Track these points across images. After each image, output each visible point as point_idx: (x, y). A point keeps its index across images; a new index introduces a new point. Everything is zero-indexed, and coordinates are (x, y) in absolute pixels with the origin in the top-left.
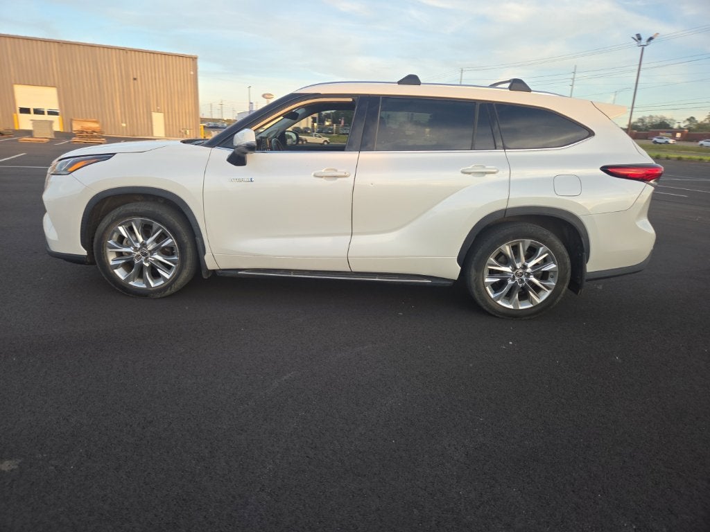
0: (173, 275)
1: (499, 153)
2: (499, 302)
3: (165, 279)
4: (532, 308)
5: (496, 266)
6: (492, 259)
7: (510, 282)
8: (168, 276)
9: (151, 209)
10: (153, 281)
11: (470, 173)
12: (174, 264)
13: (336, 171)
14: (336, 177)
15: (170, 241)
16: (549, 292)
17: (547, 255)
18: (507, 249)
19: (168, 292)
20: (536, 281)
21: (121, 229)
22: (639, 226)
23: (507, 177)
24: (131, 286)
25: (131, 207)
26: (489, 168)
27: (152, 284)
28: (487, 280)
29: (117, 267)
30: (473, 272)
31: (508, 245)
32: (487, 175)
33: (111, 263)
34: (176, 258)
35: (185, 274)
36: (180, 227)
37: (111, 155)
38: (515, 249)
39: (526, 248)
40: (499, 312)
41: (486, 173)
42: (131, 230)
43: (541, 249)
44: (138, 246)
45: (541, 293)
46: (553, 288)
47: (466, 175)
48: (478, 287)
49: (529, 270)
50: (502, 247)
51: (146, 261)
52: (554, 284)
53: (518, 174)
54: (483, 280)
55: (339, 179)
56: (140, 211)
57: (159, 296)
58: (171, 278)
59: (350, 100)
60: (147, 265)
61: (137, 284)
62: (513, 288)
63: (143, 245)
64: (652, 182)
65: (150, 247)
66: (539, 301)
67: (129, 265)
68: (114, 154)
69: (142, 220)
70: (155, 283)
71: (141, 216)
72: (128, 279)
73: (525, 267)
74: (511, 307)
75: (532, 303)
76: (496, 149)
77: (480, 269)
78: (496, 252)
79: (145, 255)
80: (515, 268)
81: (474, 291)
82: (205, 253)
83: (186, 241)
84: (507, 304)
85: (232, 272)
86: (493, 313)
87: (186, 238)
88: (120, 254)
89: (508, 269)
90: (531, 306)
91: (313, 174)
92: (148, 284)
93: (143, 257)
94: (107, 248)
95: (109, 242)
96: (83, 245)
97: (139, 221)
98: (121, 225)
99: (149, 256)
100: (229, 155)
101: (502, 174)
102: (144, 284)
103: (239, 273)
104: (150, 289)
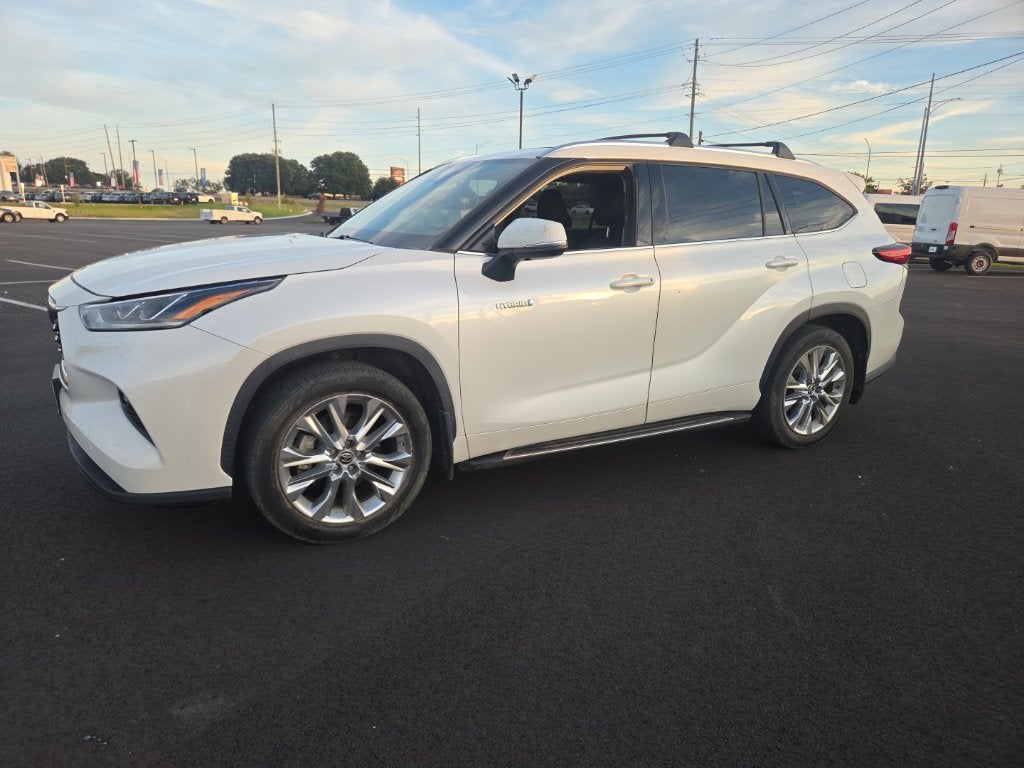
0: (401, 487)
2: (796, 429)
3: (384, 496)
4: (823, 429)
5: (794, 384)
6: (791, 378)
7: (804, 402)
8: (391, 491)
10: (364, 505)
11: (774, 267)
12: (402, 466)
13: (636, 277)
14: (638, 286)
16: (837, 406)
17: (835, 363)
18: (806, 361)
19: (394, 518)
20: (826, 396)
21: (309, 420)
23: (805, 270)
24: (327, 525)
25: (331, 377)
26: (789, 259)
27: (365, 511)
28: (786, 404)
29: (297, 496)
30: (773, 396)
31: (805, 355)
32: (789, 269)
33: (288, 490)
34: (405, 456)
35: (421, 481)
37: (276, 280)
39: (820, 356)
40: (795, 443)
41: (788, 266)
42: (324, 417)
43: (833, 355)
44: (339, 445)
45: (828, 409)
46: (840, 401)
47: (770, 270)
48: (777, 415)
49: (821, 383)
50: (801, 359)
52: (841, 395)
53: (817, 264)
54: (783, 404)
55: (642, 290)
58: (396, 494)
59: (622, 168)
60: (354, 478)
61: (336, 518)
62: (808, 406)
63: (352, 444)
65: (360, 447)
66: (829, 419)
68: (286, 276)
69: (349, 397)
70: (369, 509)
71: (349, 391)
72: (319, 514)
73: (817, 380)
74: (805, 432)
75: (822, 423)
76: (786, 234)
77: (779, 393)
78: (795, 367)
80: (809, 384)
81: (773, 420)
82: (454, 437)
84: (801, 429)
86: (787, 445)
89: (803, 386)
90: (821, 427)
91: (608, 285)
92: (356, 513)
93: (344, 466)
94: (281, 462)
95: (287, 449)
96: (225, 467)
97: (343, 399)
98: (307, 415)
99: (356, 461)
100: (485, 265)
101: (801, 266)
102: (347, 515)
103: (506, 458)
104: (363, 521)
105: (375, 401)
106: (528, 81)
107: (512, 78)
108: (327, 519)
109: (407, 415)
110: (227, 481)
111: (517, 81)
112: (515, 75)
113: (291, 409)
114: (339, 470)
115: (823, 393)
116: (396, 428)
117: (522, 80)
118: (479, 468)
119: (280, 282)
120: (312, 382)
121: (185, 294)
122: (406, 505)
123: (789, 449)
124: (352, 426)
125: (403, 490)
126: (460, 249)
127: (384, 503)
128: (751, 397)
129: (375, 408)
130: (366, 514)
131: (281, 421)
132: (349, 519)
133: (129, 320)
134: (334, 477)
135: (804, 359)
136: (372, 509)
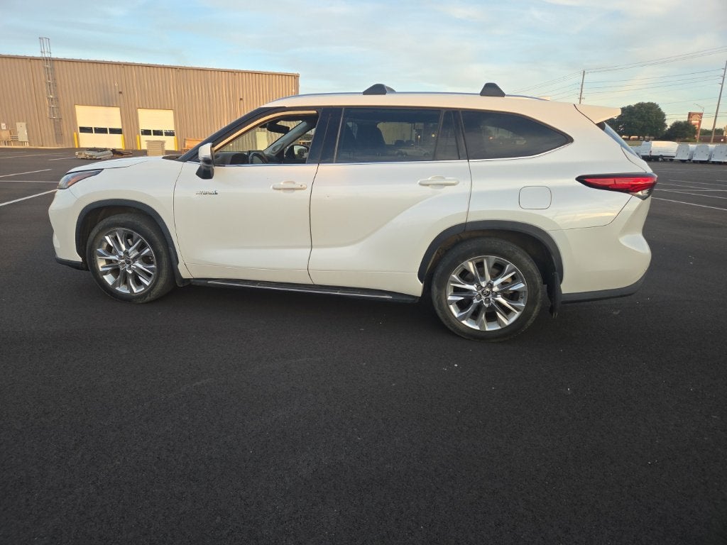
0: (152, 282)
1: (463, 164)
2: (464, 322)
3: (145, 285)
4: (499, 330)
5: (460, 284)
6: (455, 277)
7: (475, 301)
8: (147, 284)
9: (131, 220)
10: (135, 287)
11: (428, 185)
12: (153, 272)
13: (294, 183)
14: (294, 189)
15: (148, 250)
16: (518, 314)
17: (514, 273)
18: (471, 266)
19: (148, 298)
20: (504, 302)
21: (107, 238)
22: (625, 244)
23: (468, 191)
24: (117, 291)
25: (114, 219)
26: (449, 180)
27: (135, 290)
28: (450, 298)
29: (106, 273)
30: (435, 289)
31: (471, 261)
32: (446, 187)
33: (101, 269)
34: (153, 266)
35: (161, 282)
36: (156, 238)
37: (98, 171)
38: (479, 266)
39: (491, 265)
40: (463, 333)
41: (445, 185)
42: (115, 239)
43: (508, 267)
44: (122, 254)
46: (523, 309)
47: (424, 187)
48: (440, 305)
49: (495, 289)
50: (464, 263)
51: (130, 268)
52: (524, 305)
53: (481, 185)
54: (446, 298)
55: (297, 192)
56: (122, 222)
57: (140, 302)
58: (150, 285)
59: (315, 112)
60: (130, 272)
61: (122, 289)
62: (480, 306)
63: (128, 254)
64: (640, 193)
65: (132, 256)
66: (507, 323)
67: (116, 271)
68: (103, 169)
69: (125, 231)
70: (137, 289)
71: (123, 227)
72: (115, 284)
73: (491, 286)
74: (477, 328)
75: (500, 325)
76: (459, 159)
77: (442, 286)
78: (459, 269)
79: (129, 263)
80: (479, 287)
81: (437, 309)
82: (178, 262)
83: (161, 250)
84: (473, 325)
85: (203, 281)
86: (456, 333)
87: (161, 248)
88: (109, 262)
89: (473, 287)
90: (499, 328)
91: (271, 187)
92: (131, 289)
93: (127, 265)
94: (97, 255)
95: (98, 250)
96: (78, 252)
97: (121, 231)
98: (107, 235)
99: (132, 264)
100: (199, 169)
101: (464, 187)
102: (128, 290)
103: (209, 282)
104: (133, 295)
105: (136, 235)
108: (117, 288)
109: (152, 245)
110: (80, 259)
114: (124, 266)
122: (154, 293)
123: (458, 336)
127: (143, 289)
128: (410, 285)
130: (135, 292)
132: (128, 292)
134: (121, 269)
136: (139, 290)
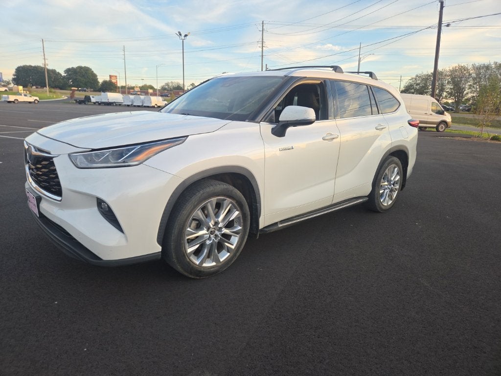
2: (383, 203)
3: (229, 250)
5: (383, 183)
6: (382, 180)
11: (378, 129)
13: (331, 134)
16: (397, 192)
23: (388, 130)
24: (205, 268)
25: (210, 189)
26: (383, 125)
29: (192, 253)
30: (376, 189)
31: (388, 169)
33: (188, 251)
34: (240, 228)
40: (383, 210)
41: (382, 129)
42: (206, 211)
43: (396, 169)
44: (211, 224)
45: (393, 193)
46: (398, 189)
48: (377, 197)
49: (392, 182)
52: (398, 187)
54: (379, 192)
55: (334, 140)
58: (235, 248)
61: (209, 264)
62: (387, 193)
63: (216, 223)
65: (220, 225)
66: (394, 198)
68: (187, 136)
69: (217, 199)
72: (201, 263)
74: (386, 205)
76: (379, 114)
77: (379, 186)
81: (376, 200)
82: (260, 217)
89: (386, 183)
90: (392, 201)
91: (322, 138)
92: (217, 260)
93: (212, 236)
94: (186, 236)
95: (188, 228)
96: (159, 242)
97: (214, 200)
98: (199, 210)
99: (217, 233)
100: (273, 129)
101: (387, 128)
102: (213, 262)
103: (279, 226)
104: (220, 264)
105: (228, 200)
106: (186, 36)
107: (178, 33)
108: (204, 265)
109: (241, 207)
110: (159, 248)
111: (181, 35)
112: (179, 32)
113: (193, 206)
114: (209, 238)
115: (392, 186)
116: (236, 213)
117: (183, 35)
118: (269, 232)
119: (186, 139)
120: (201, 192)
121: (139, 147)
122: (238, 254)
123: (380, 212)
124: (217, 215)
125: (238, 245)
126: (261, 121)
127: (229, 254)
128: (369, 189)
129: (228, 204)
130: (221, 260)
131: (188, 213)
132: (214, 264)
133: (101, 162)
134: (208, 242)
135: (387, 171)
136: (224, 256)
